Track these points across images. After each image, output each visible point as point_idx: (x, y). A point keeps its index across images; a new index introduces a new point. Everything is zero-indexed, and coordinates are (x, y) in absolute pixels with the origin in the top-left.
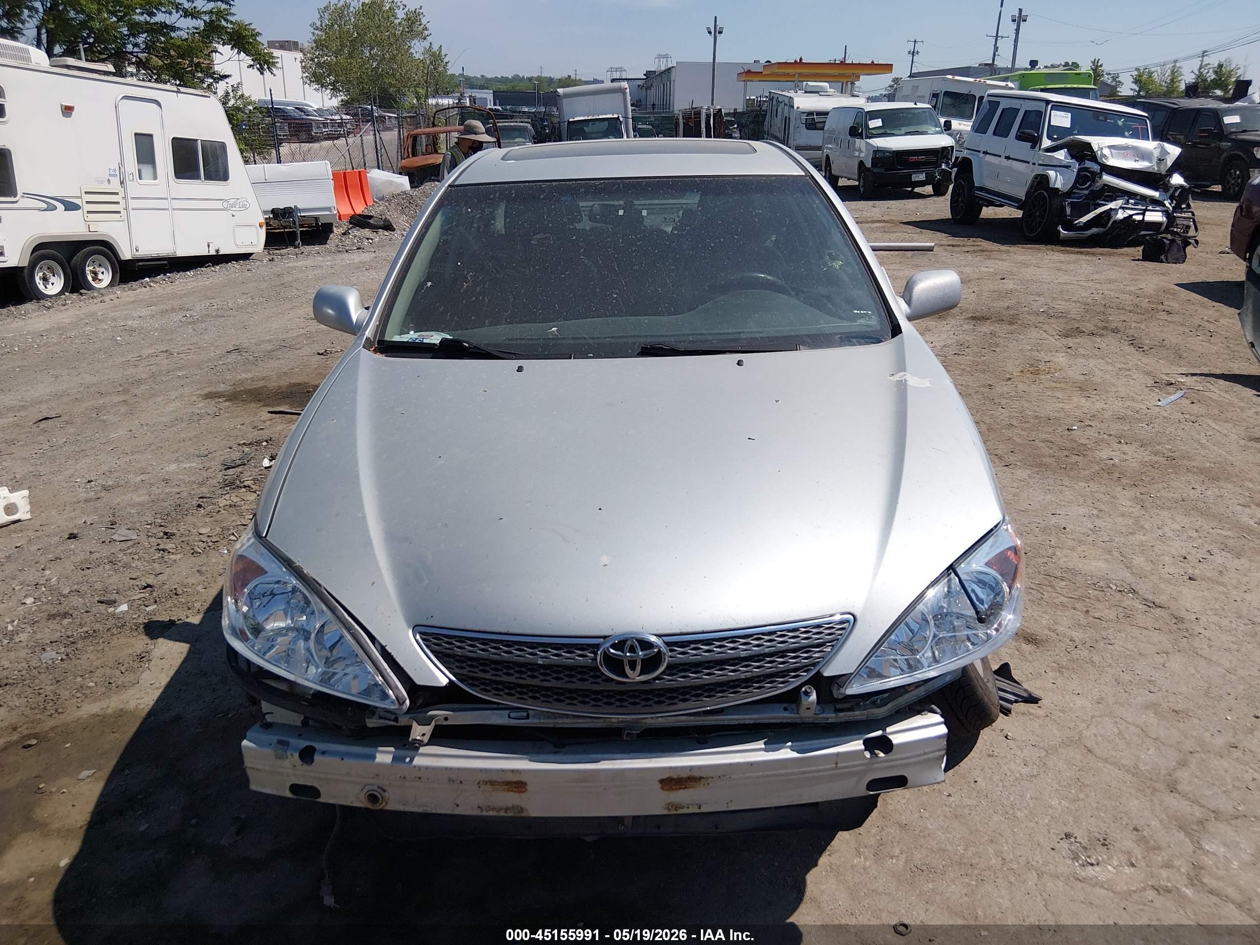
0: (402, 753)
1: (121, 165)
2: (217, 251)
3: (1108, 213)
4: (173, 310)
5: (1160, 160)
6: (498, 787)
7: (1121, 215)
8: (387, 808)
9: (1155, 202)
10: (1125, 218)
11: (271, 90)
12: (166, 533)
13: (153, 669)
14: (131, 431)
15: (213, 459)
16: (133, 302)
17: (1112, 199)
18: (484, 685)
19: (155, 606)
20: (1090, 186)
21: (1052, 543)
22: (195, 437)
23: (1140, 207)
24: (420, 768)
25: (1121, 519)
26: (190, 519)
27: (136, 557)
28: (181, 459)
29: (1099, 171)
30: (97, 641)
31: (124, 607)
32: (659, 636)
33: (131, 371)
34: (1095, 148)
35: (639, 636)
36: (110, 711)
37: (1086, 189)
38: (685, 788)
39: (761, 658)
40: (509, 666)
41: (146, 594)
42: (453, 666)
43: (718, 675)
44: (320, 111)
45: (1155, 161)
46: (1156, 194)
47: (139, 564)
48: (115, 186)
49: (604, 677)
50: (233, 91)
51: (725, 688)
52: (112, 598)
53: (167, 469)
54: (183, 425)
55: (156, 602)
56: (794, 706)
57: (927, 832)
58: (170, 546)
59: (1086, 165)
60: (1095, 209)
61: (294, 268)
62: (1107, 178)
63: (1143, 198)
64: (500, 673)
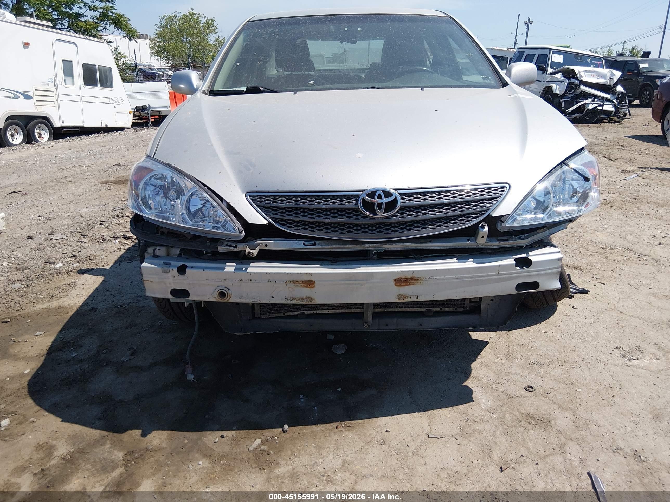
0: (240, 266)
1: (55, 76)
2: (106, 125)
3: (584, 106)
4: (83, 151)
5: (611, 79)
6: (297, 284)
7: (591, 107)
8: (230, 301)
9: (608, 100)
10: (593, 108)
11: (135, 50)
12: (82, 235)
13: (78, 289)
14: (61, 196)
15: (108, 207)
16: (60, 148)
17: (586, 99)
18: (289, 223)
19: (77, 264)
20: (574, 92)
21: (581, 231)
22: (98, 198)
23: (600, 103)
24: (251, 273)
25: (616, 221)
26: (96, 229)
27: (66, 245)
28: (89, 207)
29: (578, 84)
30: (45, 279)
31: (60, 265)
32: (396, 190)
33: (61, 173)
34: (577, 72)
35: (384, 189)
36: (53, 307)
37: (572, 93)
38: (409, 284)
39: (456, 205)
40: (304, 211)
41: (73, 259)
42: (271, 214)
43: (429, 215)
44: (159, 69)
45: (608, 79)
46: (609, 96)
47: (68, 247)
48: (51, 87)
49: (363, 215)
50: (115, 50)
51: (434, 223)
52: (53, 261)
53: (82, 211)
54: (90, 193)
55: (78, 262)
56: (473, 238)
57: (535, 348)
58: (85, 240)
59: (572, 81)
60: (577, 104)
61: (149, 134)
62: (583, 88)
63: (602, 98)
64: (299, 216)
